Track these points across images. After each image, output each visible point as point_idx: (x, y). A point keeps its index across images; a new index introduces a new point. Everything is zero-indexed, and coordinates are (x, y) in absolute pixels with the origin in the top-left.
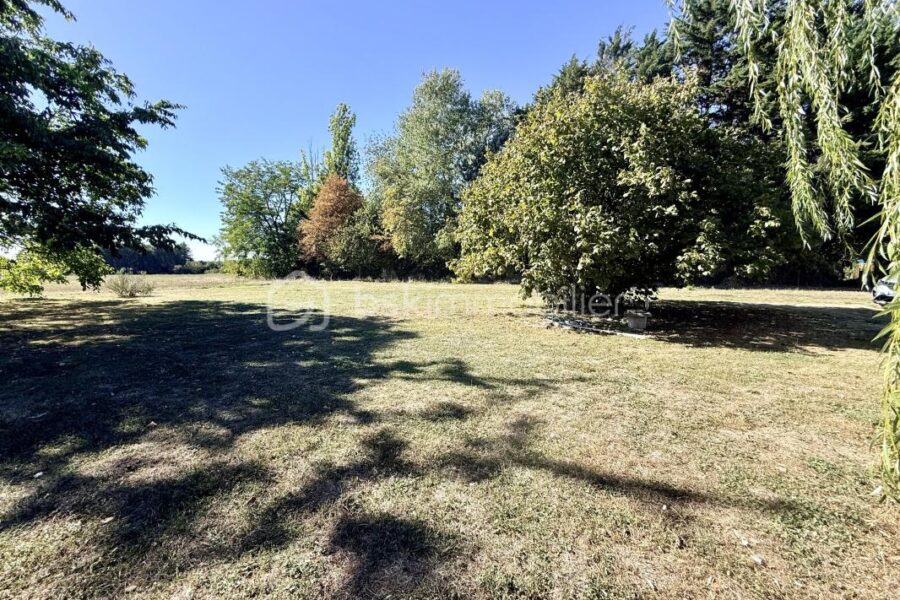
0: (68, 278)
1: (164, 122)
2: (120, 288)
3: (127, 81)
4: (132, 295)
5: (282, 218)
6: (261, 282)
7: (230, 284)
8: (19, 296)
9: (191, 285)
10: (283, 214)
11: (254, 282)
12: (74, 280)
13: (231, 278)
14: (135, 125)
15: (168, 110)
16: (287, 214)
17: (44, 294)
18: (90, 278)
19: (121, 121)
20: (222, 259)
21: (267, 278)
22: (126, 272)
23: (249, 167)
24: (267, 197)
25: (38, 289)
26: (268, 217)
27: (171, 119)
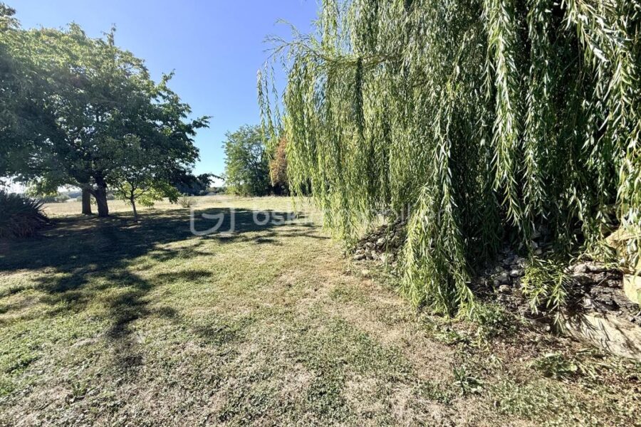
0: (164, 199)
1: (205, 126)
2: (183, 203)
3: (188, 107)
4: (188, 207)
5: (259, 160)
6: (248, 199)
7: (232, 200)
8: (148, 208)
9: (213, 202)
10: (260, 157)
11: (244, 199)
12: (166, 200)
13: (232, 197)
14: (195, 129)
15: (206, 120)
16: (262, 157)
17: (155, 207)
18: (173, 199)
19: (189, 129)
20: (226, 186)
21: (251, 196)
22: (185, 195)
23: (239, 131)
24: (250, 148)
25: (153, 204)
26: (251, 159)
27: (207, 124)
